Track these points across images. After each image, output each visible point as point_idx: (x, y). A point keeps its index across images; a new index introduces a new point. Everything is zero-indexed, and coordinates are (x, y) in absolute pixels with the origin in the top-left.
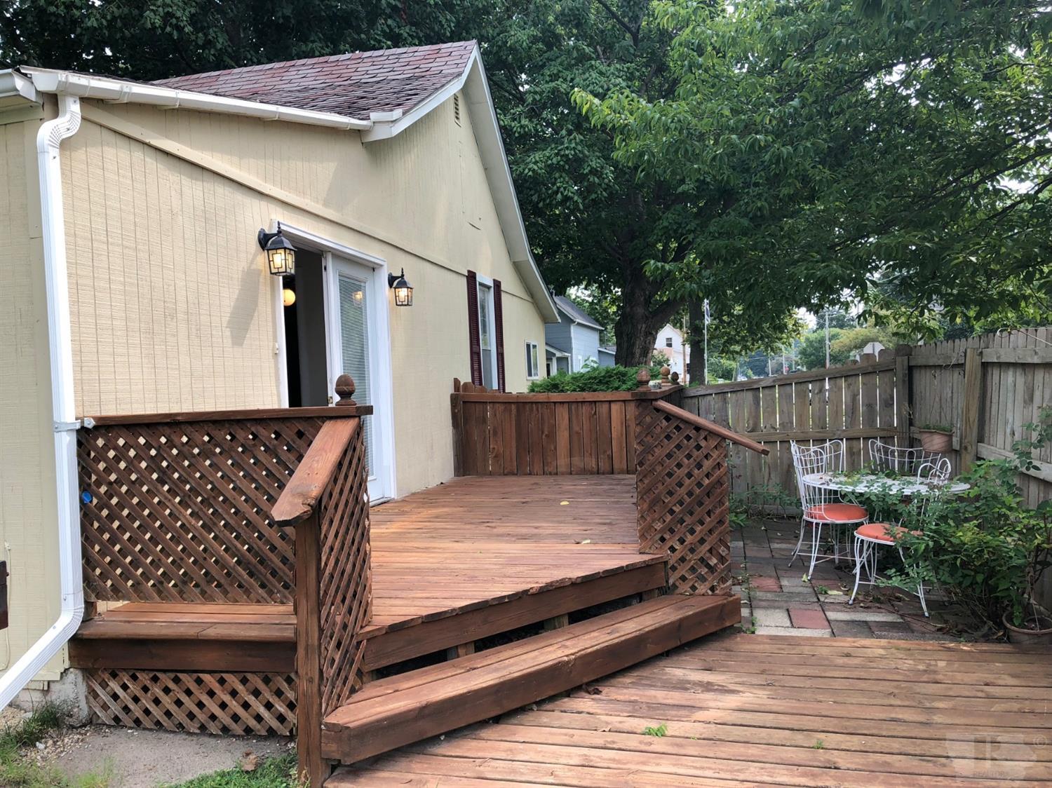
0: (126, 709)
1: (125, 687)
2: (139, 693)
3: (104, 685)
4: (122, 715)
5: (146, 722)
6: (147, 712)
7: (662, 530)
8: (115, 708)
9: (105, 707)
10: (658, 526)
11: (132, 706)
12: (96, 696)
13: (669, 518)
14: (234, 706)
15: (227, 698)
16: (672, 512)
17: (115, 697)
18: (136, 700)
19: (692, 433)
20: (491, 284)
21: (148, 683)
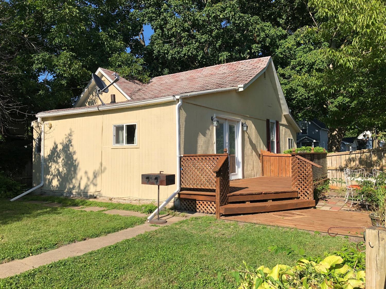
0: (187, 207)
1: (187, 203)
2: (189, 204)
3: (183, 203)
4: (186, 208)
5: (190, 210)
6: (190, 208)
7: (297, 185)
8: (185, 207)
9: (183, 207)
10: (296, 183)
11: (188, 206)
12: (182, 204)
13: (298, 182)
14: (205, 207)
15: (204, 206)
16: (299, 180)
17: (185, 205)
18: (188, 205)
19: (304, 163)
20: (275, 122)
21: (191, 202)
